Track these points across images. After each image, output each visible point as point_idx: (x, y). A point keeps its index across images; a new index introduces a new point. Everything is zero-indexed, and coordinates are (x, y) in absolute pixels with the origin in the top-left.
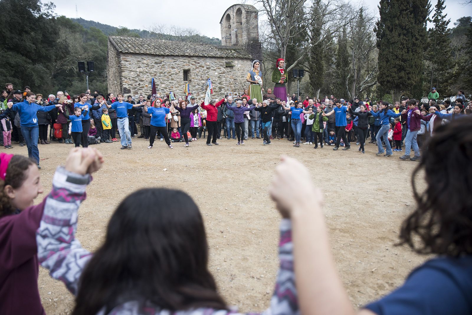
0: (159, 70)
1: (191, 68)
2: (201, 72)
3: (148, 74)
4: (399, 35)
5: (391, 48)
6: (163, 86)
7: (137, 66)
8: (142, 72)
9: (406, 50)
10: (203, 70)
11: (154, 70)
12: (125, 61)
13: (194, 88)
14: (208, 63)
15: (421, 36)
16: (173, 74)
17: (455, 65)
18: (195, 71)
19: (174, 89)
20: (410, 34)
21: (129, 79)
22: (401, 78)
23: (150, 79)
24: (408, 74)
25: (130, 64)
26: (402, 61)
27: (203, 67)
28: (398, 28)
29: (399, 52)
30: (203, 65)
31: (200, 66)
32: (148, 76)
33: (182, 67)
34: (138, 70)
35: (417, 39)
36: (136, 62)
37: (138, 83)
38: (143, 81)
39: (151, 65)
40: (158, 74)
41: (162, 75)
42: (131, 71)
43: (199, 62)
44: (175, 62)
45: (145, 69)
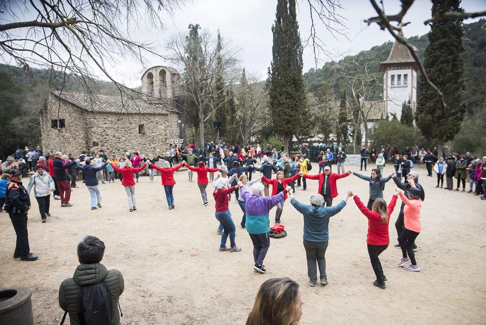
0: (121, 126)
1: (145, 123)
3: (112, 129)
4: (286, 98)
5: (281, 107)
6: (124, 138)
7: (104, 123)
8: (107, 128)
9: (291, 109)
10: (153, 125)
11: (117, 125)
12: (94, 119)
14: (157, 119)
15: (299, 99)
16: (131, 129)
17: (312, 116)
18: (147, 126)
19: (132, 141)
20: (293, 98)
21: (97, 134)
22: (289, 128)
23: (113, 133)
24: (294, 125)
25: (98, 121)
26: (289, 116)
27: (153, 122)
28: (285, 93)
29: (287, 110)
30: (153, 121)
31: (151, 122)
33: (138, 123)
34: (104, 126)
35: (297, 102)
36: (103, 119)
37: (104, 137)
38: (109, 135)
39: (115, 121)
40: (120, 129)
41: (123, 130)
42: (99, 127)
43: (150, 118)
44: (133, 118)
45: (110, 125)
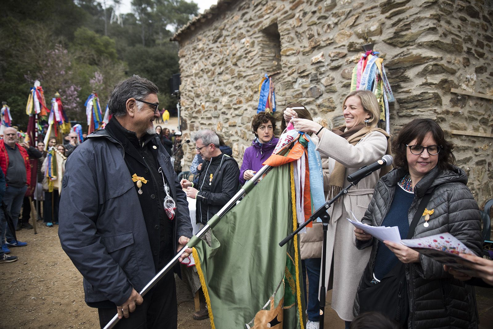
0: (218, 57)
2: (308, 17)
3: (205, 76)
8: (197, 74)
11: (212, 59)
13: (289, 93)
16: (240, 57)
18: (291, 21)
21: (186, 95)
25: (186, 62)
32: (205, 80)
33: (258, 24)
37: (194, 103)
38: (200, 95)
39: (208, 48)
40: (218, 70)
42: (187, 76)
44: (244, 15)
45: (201, 63)
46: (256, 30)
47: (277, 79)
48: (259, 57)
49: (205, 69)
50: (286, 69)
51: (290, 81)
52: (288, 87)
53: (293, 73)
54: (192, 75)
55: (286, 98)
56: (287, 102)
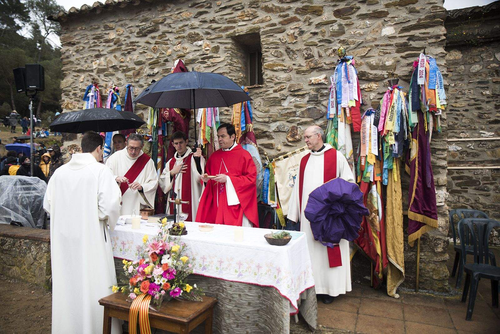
0: (149, 55)
1: (261, 25)
2: (305, 36)
3: (120, 75)
7: (94, 54)
8: (103, 71)
10: (318, 25)
11: (135, 56)
13: (275, 110)
16: (193, 61)
18: (280, 36)
21: (75, 94)
25: (77, 51)
27: (318, 12)
32: (119, 79)
33: (227, 29)
34: (95, 67)
39: (128, 41)
40: (147, 70)
42: (79, 71)
44: (201, 14)
45: (111, 57)
46: (224, 34)
47: (256, 93)
48: (226, 65)
49: (121, 67)
50: (272, 85)
51: (277, 98)
52: (272, 104)
53: (282, 90)
54: (92, 71)
55: (271, 115)
56: (271, 119)
